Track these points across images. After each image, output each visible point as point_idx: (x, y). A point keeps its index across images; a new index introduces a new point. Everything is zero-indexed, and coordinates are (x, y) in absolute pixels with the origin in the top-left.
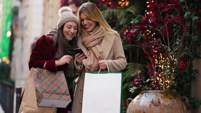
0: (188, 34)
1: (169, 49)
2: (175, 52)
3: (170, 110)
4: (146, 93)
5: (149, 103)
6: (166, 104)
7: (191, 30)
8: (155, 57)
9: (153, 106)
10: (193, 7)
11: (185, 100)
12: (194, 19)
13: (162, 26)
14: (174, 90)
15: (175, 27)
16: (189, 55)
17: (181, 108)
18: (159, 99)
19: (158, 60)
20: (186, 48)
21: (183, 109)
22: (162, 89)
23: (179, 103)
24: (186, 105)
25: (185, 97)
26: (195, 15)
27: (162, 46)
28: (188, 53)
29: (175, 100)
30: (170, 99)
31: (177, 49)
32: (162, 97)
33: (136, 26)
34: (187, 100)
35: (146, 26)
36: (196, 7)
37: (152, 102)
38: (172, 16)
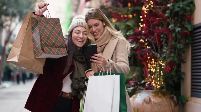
0: (173, 43)
1: (159, 56)
2: (163, 58)
3: (159, 107)
4: (140, 92)
5: (142, 101)
6: (156, 102)
7: (176, 39)
8: (149, 62)
9: (145, 104)
10: (177, 20)
11: (173, 97)
12: (177, 31)
13: (153, 36)
14: (164, 90)
15: (163, 37)
16: (175, 60)
17: (169, 105)
18: (150, 98)
19: (151, 64)
20: (173, 55)
21: (171, 105)
22: (154, 89)
23: (168, 100)
24: (174, 102)
25: (173, 95)
26: (179, 27)
27: (153, 53)
28: (174, 59)
29: (164, 98)
30: (160, 97)
31: (164, 55)
32: (153, 96)
33: (131, 37)
34: (175, 98)
35: (139, 36)
36: (179, 20)
37: (144, 100)
38: (160, 28)
